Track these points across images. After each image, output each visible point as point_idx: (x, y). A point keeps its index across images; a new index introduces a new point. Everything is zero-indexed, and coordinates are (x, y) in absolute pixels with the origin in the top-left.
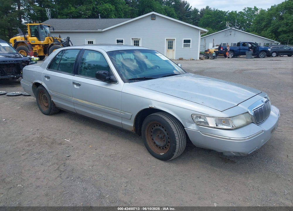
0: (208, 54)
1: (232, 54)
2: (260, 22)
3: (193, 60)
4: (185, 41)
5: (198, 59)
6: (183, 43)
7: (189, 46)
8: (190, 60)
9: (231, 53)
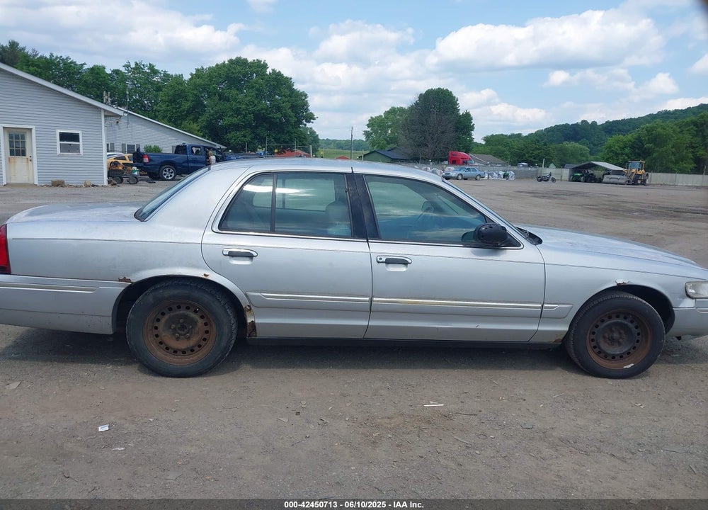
0: (120, 170)
1: (172, 173)
2: (175, 101)
3: (93, 186)
4: (64, 137)
5: (106, 183)
6: (58, 142)
7: (77, 149)
8: (87, 186)
9: (169, 170)
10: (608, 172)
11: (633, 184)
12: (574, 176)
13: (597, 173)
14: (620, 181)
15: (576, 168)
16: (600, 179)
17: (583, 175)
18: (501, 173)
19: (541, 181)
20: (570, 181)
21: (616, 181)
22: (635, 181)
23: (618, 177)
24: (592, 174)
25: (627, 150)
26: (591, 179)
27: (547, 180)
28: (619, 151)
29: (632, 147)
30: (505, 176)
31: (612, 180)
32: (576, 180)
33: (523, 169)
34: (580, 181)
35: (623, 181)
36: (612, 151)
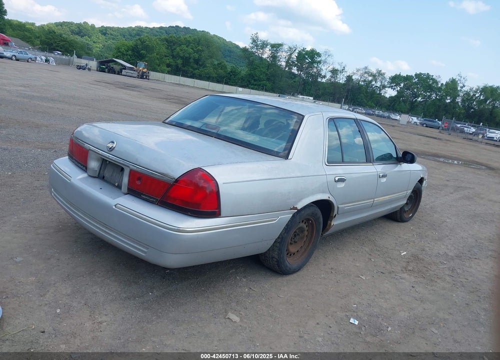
10: (125, 68)
11: (141, 78)
12: (100, 68)
13: (117, 68)
14: (133, 75)
15: (102, 62)
16: (119, 72)
17: (107, 68)
18: (44, 58)
19: (80, 69)
20: (97, 71)
21: (131, 75)
22: (143, 76)
23: (132, 72)
24: (112, 68)
25: (130, 52)
26: (112, 71)
27: (85, 69)
28: (125, 53)
29: (133, 50)
30: (47, 61)
31: (128, 74)
32: (103, 71)
33: (58, 56)
34: (104, 72)
35: (136, 76)
36: (120, 52)
